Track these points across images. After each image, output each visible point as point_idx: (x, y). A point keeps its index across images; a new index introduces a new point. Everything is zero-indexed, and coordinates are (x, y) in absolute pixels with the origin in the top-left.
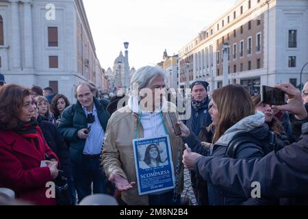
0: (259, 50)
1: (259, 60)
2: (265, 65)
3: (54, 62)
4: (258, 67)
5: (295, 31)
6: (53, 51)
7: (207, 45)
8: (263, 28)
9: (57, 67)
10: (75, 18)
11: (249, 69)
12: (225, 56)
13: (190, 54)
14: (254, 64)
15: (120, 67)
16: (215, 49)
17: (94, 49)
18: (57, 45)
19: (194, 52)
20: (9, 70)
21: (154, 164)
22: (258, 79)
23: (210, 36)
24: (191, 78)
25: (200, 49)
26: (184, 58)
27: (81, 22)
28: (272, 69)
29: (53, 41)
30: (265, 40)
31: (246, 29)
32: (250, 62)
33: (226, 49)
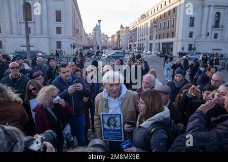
0: (173, 27)
1: (173, 33)
2: (176, 35)
3: (59, 30)
4: (173, 37)
5: (194, 18)
6: (59, 25)
7: (145, 22)
8: (177, 14)
9: (61, 33)
10: (71, 6)
11: (168, 37)
12: (155, 30)
13: (136, 27)
14: (170, 35)
15: (96, 33)
16: (149, 26)
17: (82, 23)
18: (61, 21)
19: (137, 26)
20: (35, 35)
21: (112, 127)
22: (172, 43)
23: (147, 18)
24: (135, 41)
25: (141, 25)
26: (132, 29)
27: (74, 7)
28: (180, 38)
29: (59, 19)
30: (177, 22)
31: (167, 15)
32: (168, 34)
33: (155, 26)
